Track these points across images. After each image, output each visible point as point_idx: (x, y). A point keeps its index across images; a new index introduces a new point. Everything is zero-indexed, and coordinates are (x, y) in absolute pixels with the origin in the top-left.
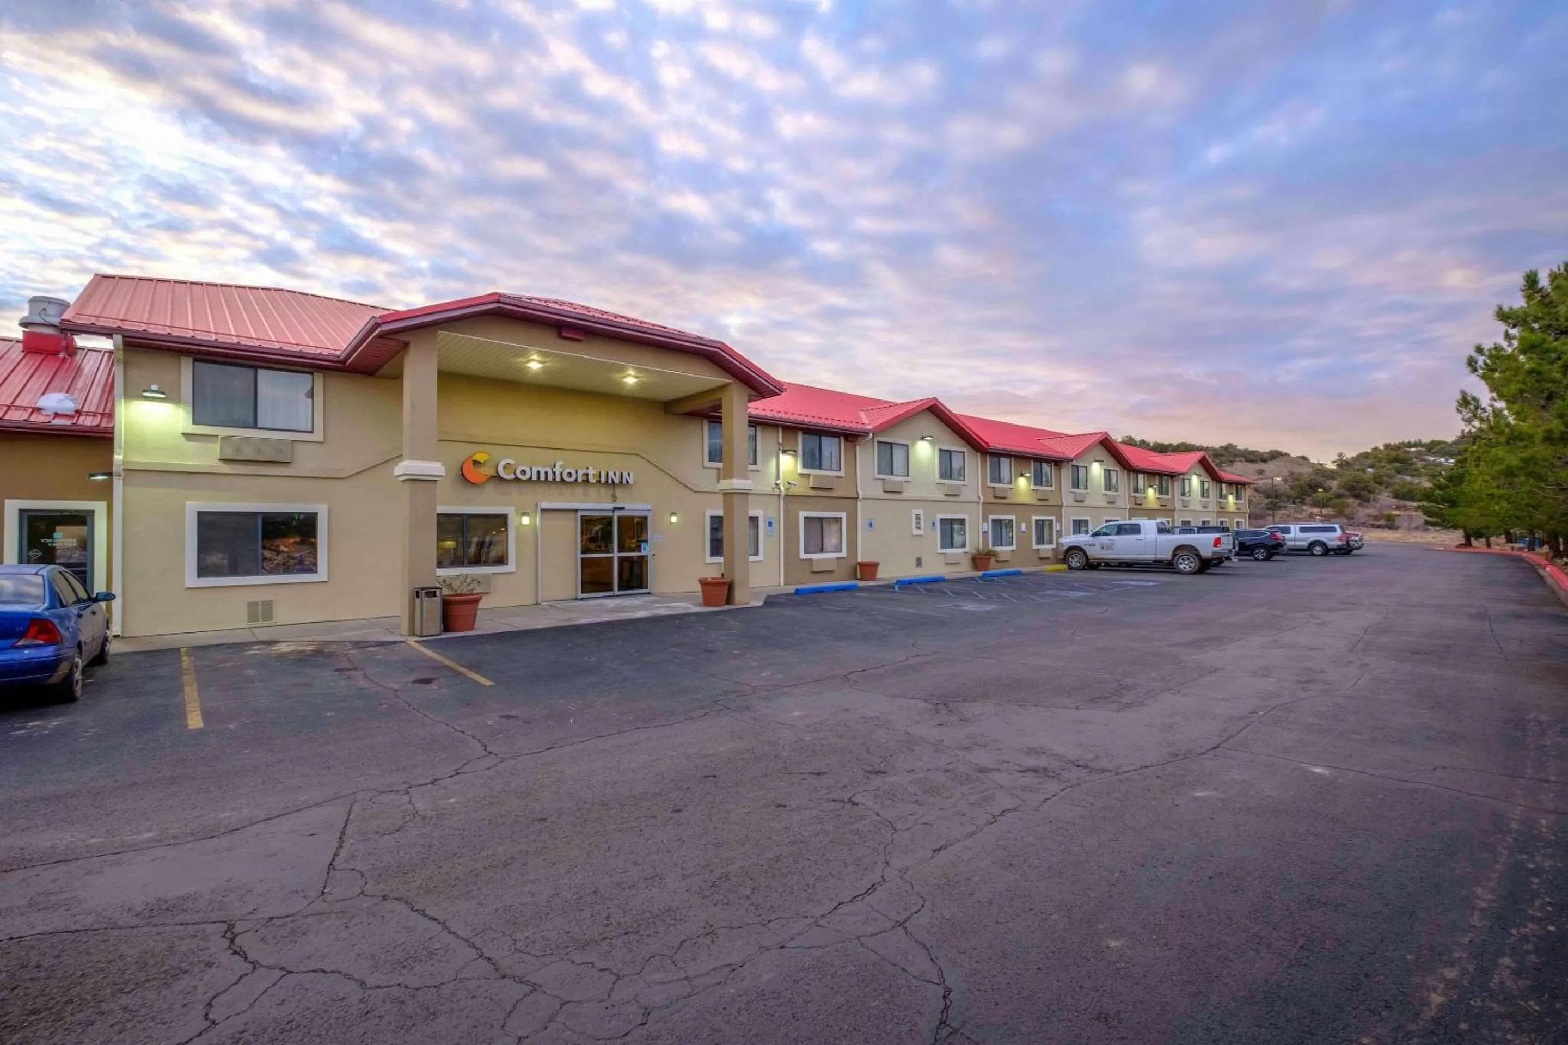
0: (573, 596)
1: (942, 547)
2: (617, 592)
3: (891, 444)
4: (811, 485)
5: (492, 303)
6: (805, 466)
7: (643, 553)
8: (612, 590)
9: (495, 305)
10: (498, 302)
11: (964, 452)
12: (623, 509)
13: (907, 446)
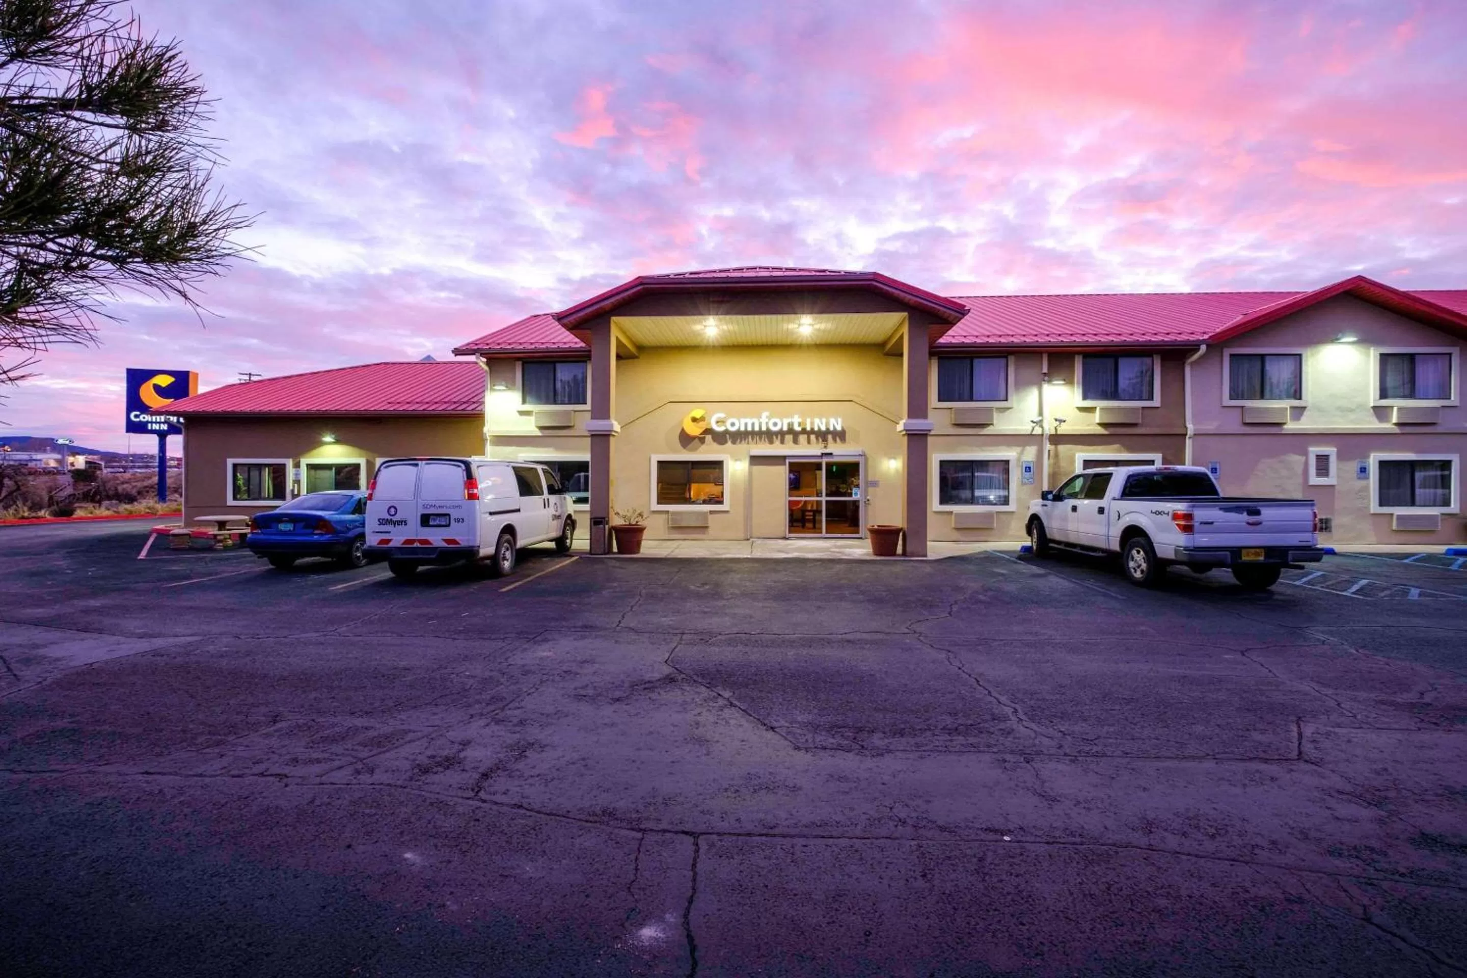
0: (782, 535)
1: (1382, 504)
2: (824, 534)
3: (1262, 357)
4: (1098, 421)
5: (638, 286)
6: (1085, 397)
7: (854, 498)
8: (821, 533)
9: (641, 287)
10: (642, 284)
11: (1450, 354)
12: (831, 454)
13: (1300, 355)
